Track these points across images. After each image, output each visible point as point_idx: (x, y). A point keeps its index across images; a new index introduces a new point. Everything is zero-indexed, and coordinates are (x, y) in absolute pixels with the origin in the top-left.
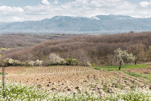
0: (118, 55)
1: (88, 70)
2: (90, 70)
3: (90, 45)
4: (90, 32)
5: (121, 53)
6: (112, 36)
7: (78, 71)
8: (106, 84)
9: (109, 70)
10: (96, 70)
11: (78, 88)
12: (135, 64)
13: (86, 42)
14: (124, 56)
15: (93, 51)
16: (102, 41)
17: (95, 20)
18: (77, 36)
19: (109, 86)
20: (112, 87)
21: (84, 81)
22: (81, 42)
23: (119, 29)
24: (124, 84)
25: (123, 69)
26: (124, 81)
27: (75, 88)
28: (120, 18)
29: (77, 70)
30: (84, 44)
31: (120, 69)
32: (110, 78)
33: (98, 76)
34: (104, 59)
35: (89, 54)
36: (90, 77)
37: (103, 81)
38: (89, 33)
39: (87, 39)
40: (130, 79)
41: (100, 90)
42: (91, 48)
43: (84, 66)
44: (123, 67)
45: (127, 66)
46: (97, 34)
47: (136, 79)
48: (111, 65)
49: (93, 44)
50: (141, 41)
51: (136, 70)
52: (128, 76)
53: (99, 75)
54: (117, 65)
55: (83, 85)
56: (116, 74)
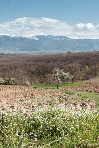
0: (55, 75)
1: (27, 89)
2: (29, 89)
3: (30, 65)
4: (30, 52)
5: (58, 72)
6: (51, 56)
7: (17, 91)
8: (41, 102)
9: (48, 89)
10: (34, 89)
11: (14, 107)
12: (72, 82)
13: (25, 61)
14: (61, 75)
15: (32, 70)
16: (40, 61)
17: (34, 40)
18: (16, 56)
19: (44, 104)
20: (46, 105)
21: (20, 100)
22: (20, 62)
23: (58, 50)
24: (58, 102)
25: (61, 87)
26: (59, 99)
27: (11, 107)
28: (58, 39)
29: (16, 89)
30: (24, 64)
31: (57, 88)
32: (47, 96)
33: (35, 94)
34: (43, 78)
35: (28, 74)
36: (27, 96)
37: (38, 99)
38: (28, 53)
39: (26, 59)
40: (65, 96)
41: (34, 108)
42: (31, 67)
43: (23, 85)
44: (61, 86)
45: (64, 85)
46: (36, 54)
47: (70, 97)
48: (50, 84)
49: (32, 63)
50: (78, 61)
51: (72, 88)
52: (63, 94)
53: (37, 93)
54: (55, 84)
55: (19, 104)
56: (52, 92)
